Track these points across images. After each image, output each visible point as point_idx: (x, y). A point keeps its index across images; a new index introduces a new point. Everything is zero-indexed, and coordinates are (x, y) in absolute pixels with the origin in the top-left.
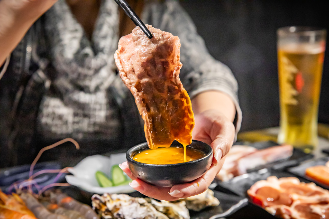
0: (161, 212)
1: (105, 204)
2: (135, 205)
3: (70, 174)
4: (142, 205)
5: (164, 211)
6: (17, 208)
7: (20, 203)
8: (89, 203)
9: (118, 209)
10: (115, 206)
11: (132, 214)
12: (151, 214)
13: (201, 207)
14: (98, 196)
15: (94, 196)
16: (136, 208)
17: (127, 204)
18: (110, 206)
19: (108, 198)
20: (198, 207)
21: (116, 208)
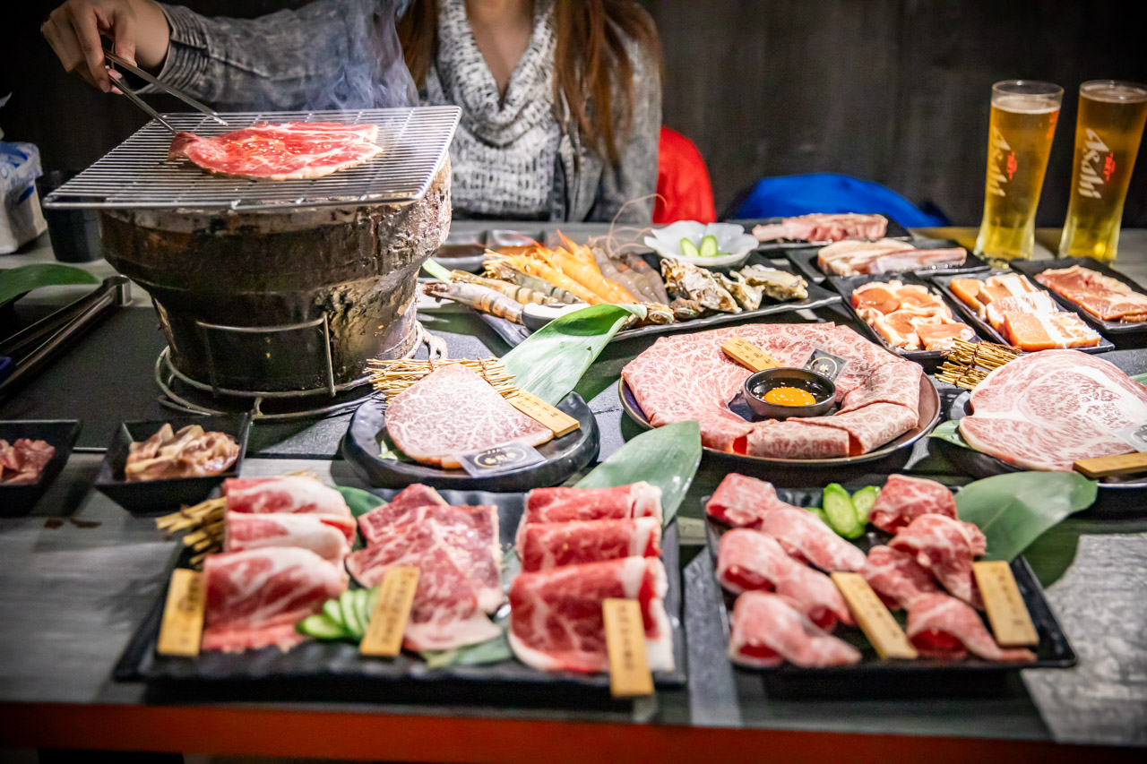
0: (728, 291)
1: (671, 270)
2: (698, 275)
3: (653, 236)
4: (704, 276)
5: (732, 290)
6: (584, 260)
7: (589, 256)
8: (659, 270)
9: (681, 277)
10: (680, 274)
11: (693, 284)
12: (711, 287)
13: (785, 297)
14: (666, 261)
15: (663, 260)
16: (698, 278)
17: (690, 272)
18: (675, 273)
19: (675, 264)
20: (782, 296)
21: (680, 276)
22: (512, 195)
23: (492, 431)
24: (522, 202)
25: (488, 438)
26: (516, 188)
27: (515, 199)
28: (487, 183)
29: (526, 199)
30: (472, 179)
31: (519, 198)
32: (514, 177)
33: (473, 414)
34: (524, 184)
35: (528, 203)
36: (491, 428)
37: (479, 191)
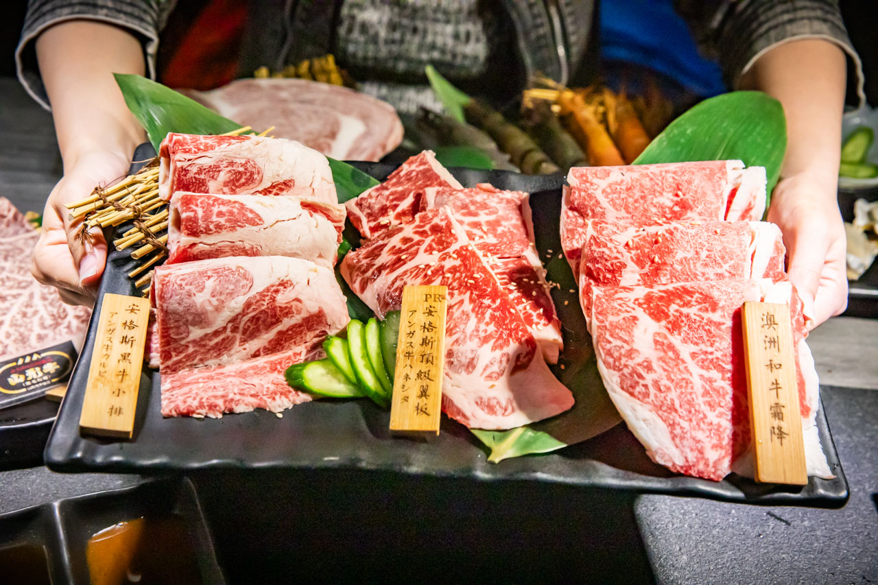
22: (443, 51)
23: (36, 320)
24: (459, 61)
25: (26, 333)
26: (450, 42)
27: (448, 58)
28: (408, 37)
29: (465, 57)
30: (388, 32)
31: (454, 56)
32: (449, 29)
33: (11, 288)
34: (463, 36)
35: (467, 63)
36: (36, 313)
37: (395, 48)
